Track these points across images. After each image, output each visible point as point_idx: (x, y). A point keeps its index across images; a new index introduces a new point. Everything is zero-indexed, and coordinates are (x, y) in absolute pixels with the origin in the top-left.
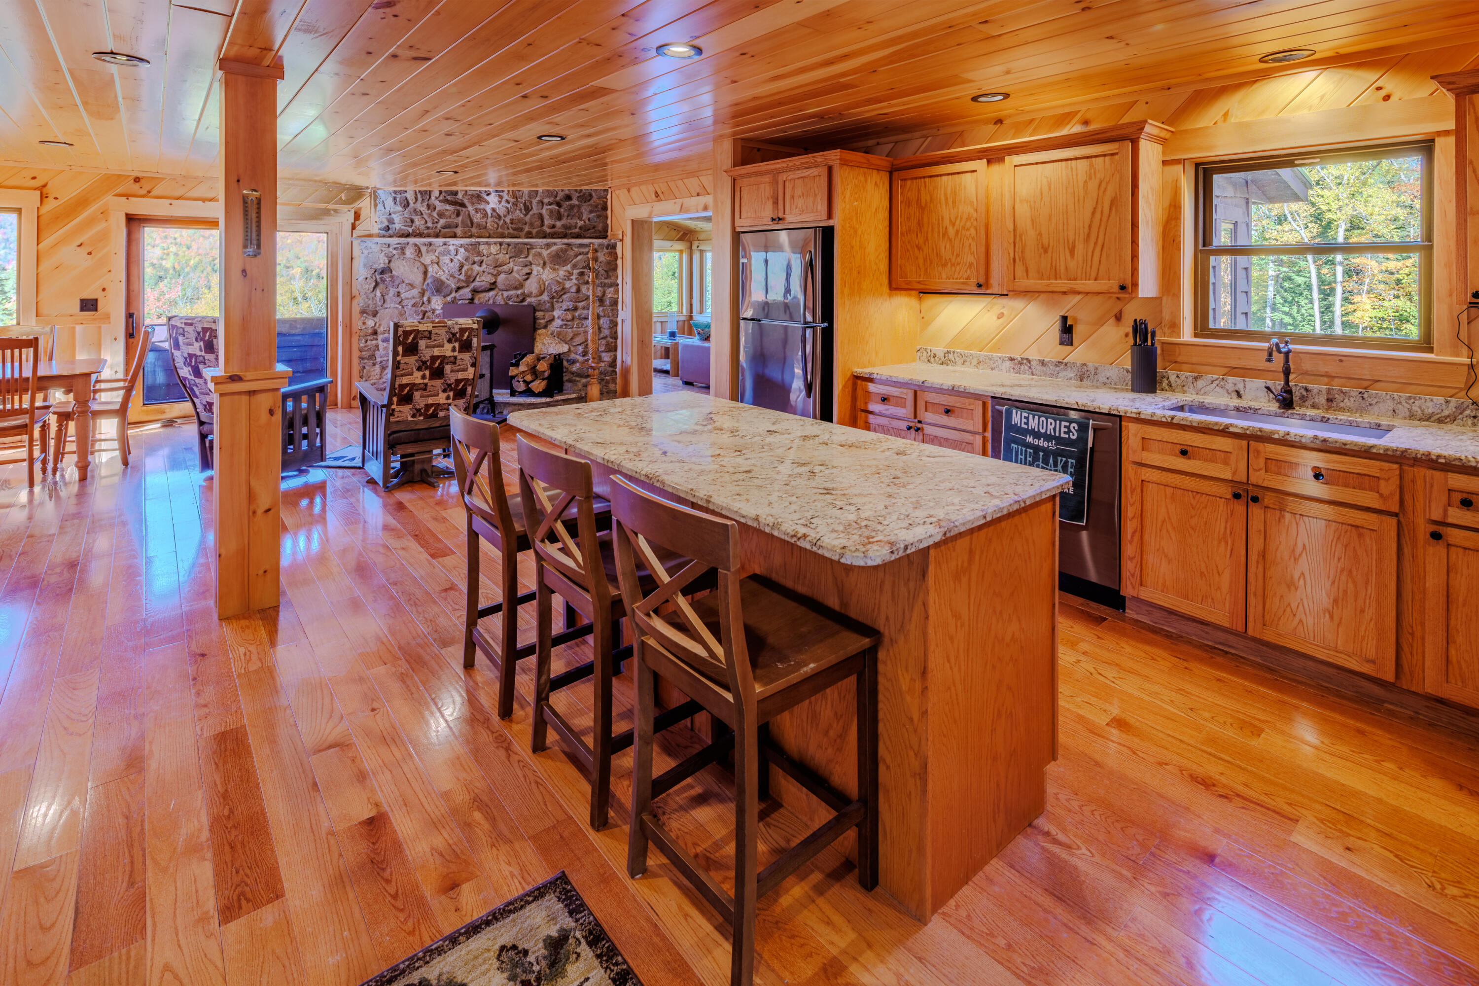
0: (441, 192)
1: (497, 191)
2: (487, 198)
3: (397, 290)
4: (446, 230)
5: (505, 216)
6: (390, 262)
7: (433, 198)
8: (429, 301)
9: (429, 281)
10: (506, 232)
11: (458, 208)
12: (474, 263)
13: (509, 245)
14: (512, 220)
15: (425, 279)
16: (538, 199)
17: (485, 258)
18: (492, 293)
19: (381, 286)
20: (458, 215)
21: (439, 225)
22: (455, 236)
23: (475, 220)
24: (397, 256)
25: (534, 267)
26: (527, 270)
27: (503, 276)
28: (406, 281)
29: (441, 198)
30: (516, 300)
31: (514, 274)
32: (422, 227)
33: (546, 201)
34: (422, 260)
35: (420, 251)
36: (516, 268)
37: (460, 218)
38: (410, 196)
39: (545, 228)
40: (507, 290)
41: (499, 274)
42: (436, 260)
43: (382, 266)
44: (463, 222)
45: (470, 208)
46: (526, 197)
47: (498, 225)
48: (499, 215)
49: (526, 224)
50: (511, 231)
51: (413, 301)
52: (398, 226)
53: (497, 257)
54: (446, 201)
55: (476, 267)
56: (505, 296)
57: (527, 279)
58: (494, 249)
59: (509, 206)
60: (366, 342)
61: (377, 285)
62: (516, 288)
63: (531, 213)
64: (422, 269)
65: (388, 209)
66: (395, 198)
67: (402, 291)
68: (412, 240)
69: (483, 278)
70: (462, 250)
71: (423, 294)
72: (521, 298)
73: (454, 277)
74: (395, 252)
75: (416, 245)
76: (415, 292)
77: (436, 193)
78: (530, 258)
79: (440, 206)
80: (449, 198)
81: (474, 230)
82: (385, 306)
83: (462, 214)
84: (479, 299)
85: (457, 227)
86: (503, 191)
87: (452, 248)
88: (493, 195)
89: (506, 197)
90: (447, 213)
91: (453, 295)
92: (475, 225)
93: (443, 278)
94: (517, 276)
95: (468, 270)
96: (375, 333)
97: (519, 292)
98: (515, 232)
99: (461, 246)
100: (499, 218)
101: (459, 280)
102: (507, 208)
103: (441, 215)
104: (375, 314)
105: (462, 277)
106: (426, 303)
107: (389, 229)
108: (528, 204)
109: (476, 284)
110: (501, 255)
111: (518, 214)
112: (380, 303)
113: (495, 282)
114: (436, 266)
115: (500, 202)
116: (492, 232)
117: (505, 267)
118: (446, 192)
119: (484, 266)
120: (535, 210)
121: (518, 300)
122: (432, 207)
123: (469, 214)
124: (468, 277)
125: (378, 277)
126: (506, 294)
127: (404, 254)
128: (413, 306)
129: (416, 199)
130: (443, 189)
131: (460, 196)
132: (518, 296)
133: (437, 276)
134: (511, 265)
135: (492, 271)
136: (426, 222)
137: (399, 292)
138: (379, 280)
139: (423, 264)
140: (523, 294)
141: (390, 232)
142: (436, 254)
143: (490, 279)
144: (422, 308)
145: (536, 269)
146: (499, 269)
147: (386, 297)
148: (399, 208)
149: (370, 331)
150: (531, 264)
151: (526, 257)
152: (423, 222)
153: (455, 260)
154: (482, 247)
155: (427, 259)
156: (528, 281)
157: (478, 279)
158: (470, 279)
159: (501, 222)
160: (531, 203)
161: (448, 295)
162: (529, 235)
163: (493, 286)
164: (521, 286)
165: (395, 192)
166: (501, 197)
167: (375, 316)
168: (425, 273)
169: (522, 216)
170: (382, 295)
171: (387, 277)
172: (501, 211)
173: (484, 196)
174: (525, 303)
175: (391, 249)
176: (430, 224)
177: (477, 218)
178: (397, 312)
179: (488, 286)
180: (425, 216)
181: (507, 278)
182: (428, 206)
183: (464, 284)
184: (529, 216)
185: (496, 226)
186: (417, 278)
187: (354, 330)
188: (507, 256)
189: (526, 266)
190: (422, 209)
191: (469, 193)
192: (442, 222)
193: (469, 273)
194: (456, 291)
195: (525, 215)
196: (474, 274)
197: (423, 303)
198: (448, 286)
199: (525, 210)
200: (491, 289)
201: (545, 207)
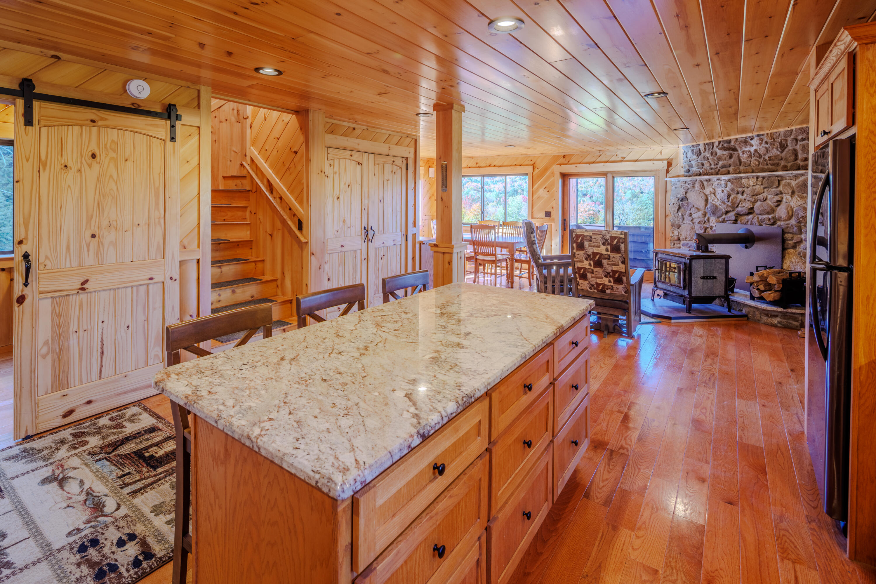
0: (719, 142)
1: (758, 135)
2: (752, 142)
3: (690, 212)
4: (723, 169)
5: (765, 155)
6: (686, 193)
7: (715, 147)
8: (708, 220)
9: (709, 206)
10: (766, 167)
11: (731, 152)
12: (738, 193)
13: (763, 178)
14: (770, 157)
15: (706, 205)
16: (792, 137)
17: (745, 189)
18: (751, 216)
19: (682, 209)
20: (731, 157)
21: (719, 166)
22: (729, 173)
23: (742, 160)
24: (690, 189)
25: (784, 195)
26: (777, 198)
27: (759, 203)
28: (696, 206)
29: (720, 146)
30: (767, 222)
31: (768, 201)
32: (709, 168)
33: (799, 138)
34: (704, 191)
35: (703, 185)
36: (769, 197)
37: (732, 160)
38: (702, 148)
39: (799, 162)
40: (761, 214)
41: (756, 201)
42: (713, 191)
43: (682, 196)
44: (734, 162)
45: (740, 152)
46: (782, 137)
47: (759, 162)
48: (759, 154)
49: (782, 159)
50: (770, 166)
51: (699, 220)
52: (695, 169)
53: (754, 187)
54: (724, 149)
55: (740, 196)
56: (760, 219)
57: (778, 206)
58: (752, 182)
59: (767, 146)
60: (674, 245)
61: (679, 208)
62: (768, 213)
63: (786, 150)
64: (704, 198)
65: (689, 158)
66: (693, 150)
67: (693, 213)
68: (698, 178)
69: (744, 204)
70: (729, 183)
71: (705, 215)
72: (772, 221)
73: (725, 204)
74: (689, 186)
75: (701, 181)
76: (700, 214)
77: (716, 144)
78: (781, 188)
79: (720, 153)
80: (725, 145)
81: (742, 168)
82: (684, 222)
83: (734, 156)
84: (741, 220)
85: (730, 166)
86: (763, 135)
87: (723, 182)
88: (755, 138)
89: (765, 139)
90: (724, 157)
91: (724, 216)
92: (742, 164)
93: (718, 204)
94: (770, 203)
95: (734, 198)
96: (679, 239)
97: (770, 216)
98: (773, 167)
99: (729, 180)
100: (760, 156)
101: (728, 205)
102: (766, 148)
103: (719, 159)
104: (679, 227)
105: (729, 204)
106: (707, 221)
107: (689, 171)
108: (784, 142)
109: (739, 209)
110: (757, 186)
111: (775, 152)
112: (681, 220)
113: (752, 208)
114: (713, 195)
115: (761, 144)
116: (754, 168)
117: (761, 196)
118: (723, 141)
119: (745, 195)
120: (790, 147)
121: (770, 223)
122: (714, 154)
123: (739, 156)
124: (733, 203)
125: (680, 203)
126: (760, 217)
127: (694, 187)
128: (699, 223)
129: (705, 149)
130: (721, 139)
131: (732, 143)
132: (769, 220)
133: (714, 202)
134: (765, 194)
135: (750, 199)
136: (711, 165)
137: (691, 213)
138: (681, 205)
139: (705, 194)
140: (774, 218)
141: (690, 173)
142: (713, 187)
143: (748, 205)
144: (705, 225)
145: (786, 197)
146: (756, 197)
147: (685, 216)
148: (695, 157)
149: (676, 238)
150: (781, 193)
151: (777, 187)
152: (708, 165)
153: (725, 191)
154: (743, 180)
155: (707, 191)
156: (779, 208)
157: (740, 205)
158: (735, 206)
159: (761, 160)
160: (786, 141)
161: (721, 217)
162: (785, 168)
163: (751, 211)
164: (773, 211)
165: (693, 146)
166: (761, 140)
167: (678, 228)
168: (707, 200)
169: (779, 153)
170: (682, 215)
171: (684, 203)
172: (762, 151)
173: (749, 140)
174: (776, 226)
175: (687, 185)
176: (713, 166)
177: (744, 158)
178: (690, 226)
179: (747, 211)
180: (710, 161)
181: (762, 205)
182: (712, 153)
183: (731, 209)
184: (784, 153)
185: (757, 163)
186: (701, 204)
187: (667, 236)
188: (762, 187)
189: (777, 194)
190: (708, 156)
191: (739, 140)
192: (721, 163)
193: (735, 200)
194: (726, 214)
195: (782, 152)
196: (738, 202)
197: (705, 222)
198: (720, 210)
199: (780, 148)
200: (749, 214)
201: (799, 143)
